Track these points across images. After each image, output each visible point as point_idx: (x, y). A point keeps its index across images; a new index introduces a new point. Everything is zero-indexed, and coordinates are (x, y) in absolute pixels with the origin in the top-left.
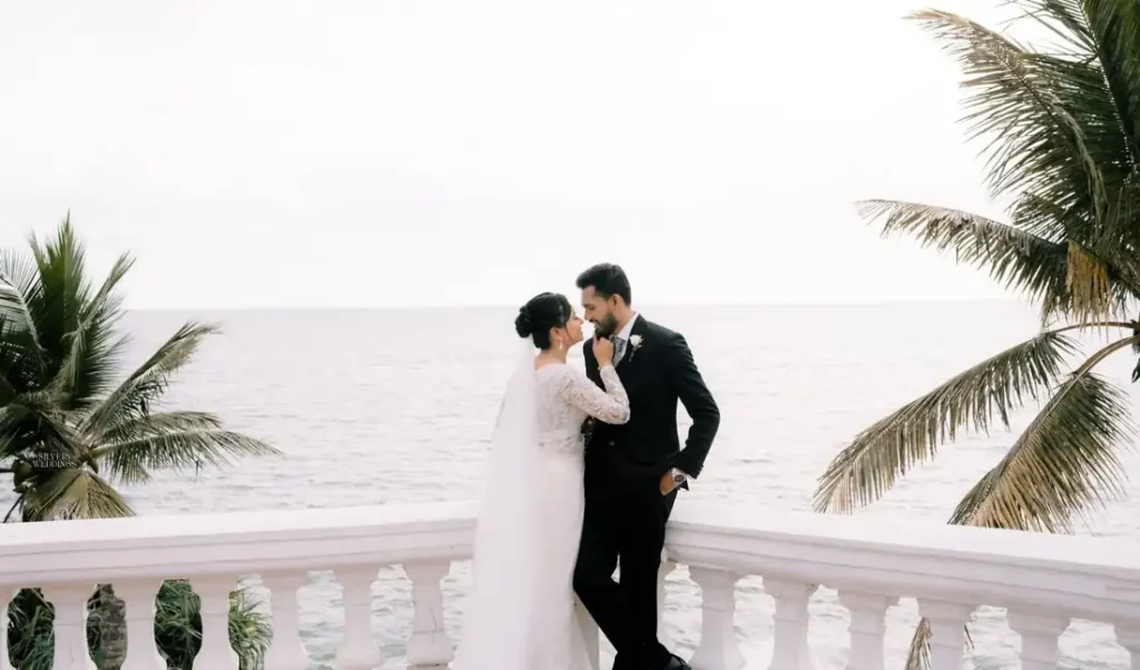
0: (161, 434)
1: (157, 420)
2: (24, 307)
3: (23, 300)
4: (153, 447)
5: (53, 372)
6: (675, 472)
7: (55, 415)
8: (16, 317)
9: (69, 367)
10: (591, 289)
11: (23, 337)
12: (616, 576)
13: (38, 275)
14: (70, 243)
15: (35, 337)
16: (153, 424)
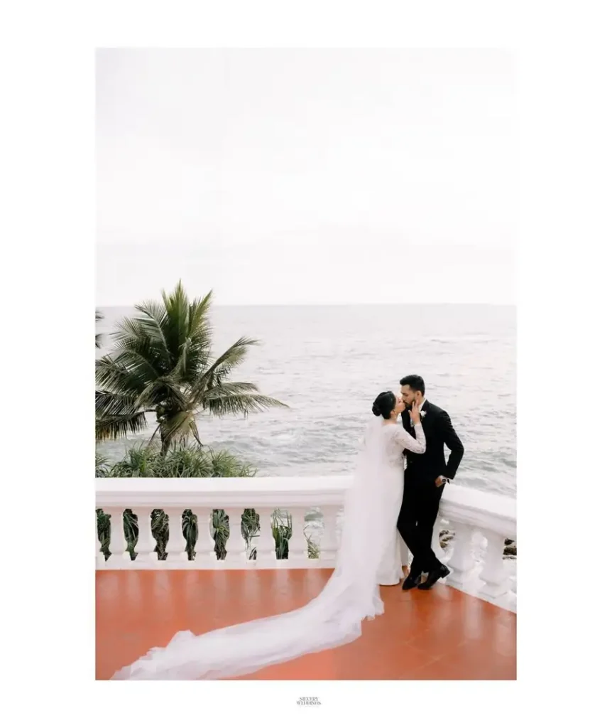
0: (227, 394)
1: (226, 387)
2: (160, 329)
3: (159, 326)
4: (223, 401)
5: (174, 364)
6: (442, 477)
7: (174, 387)
8: (156, 335)
9: (183, 360)
10: (407, 387)
11: (160, 345)
12: (417, 524)
13: (166, 313)
14: (181, 295)
15: (165, 345)
16: (224, 389)
